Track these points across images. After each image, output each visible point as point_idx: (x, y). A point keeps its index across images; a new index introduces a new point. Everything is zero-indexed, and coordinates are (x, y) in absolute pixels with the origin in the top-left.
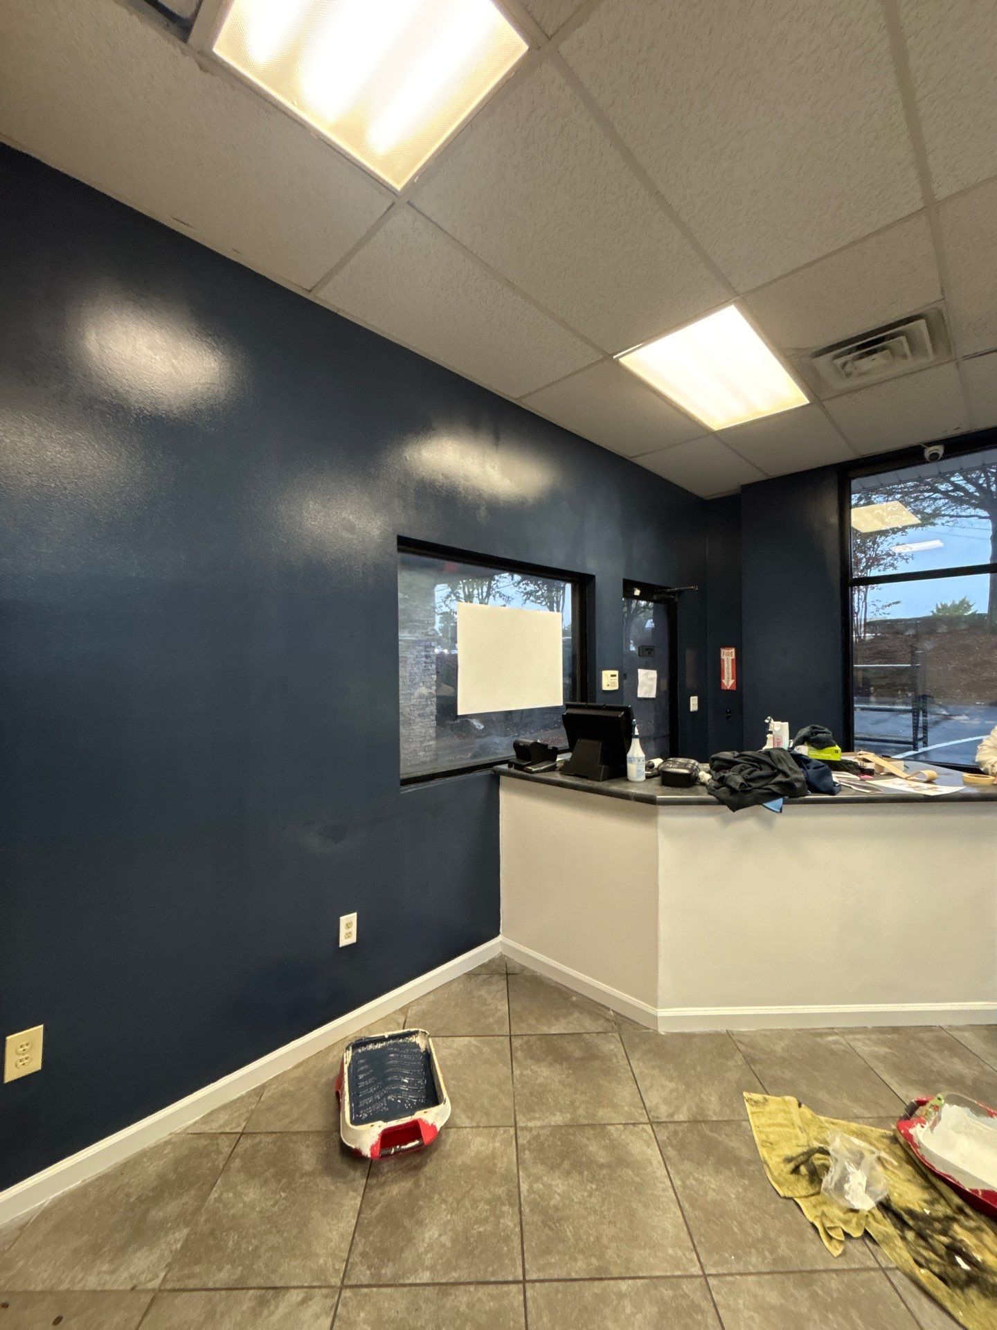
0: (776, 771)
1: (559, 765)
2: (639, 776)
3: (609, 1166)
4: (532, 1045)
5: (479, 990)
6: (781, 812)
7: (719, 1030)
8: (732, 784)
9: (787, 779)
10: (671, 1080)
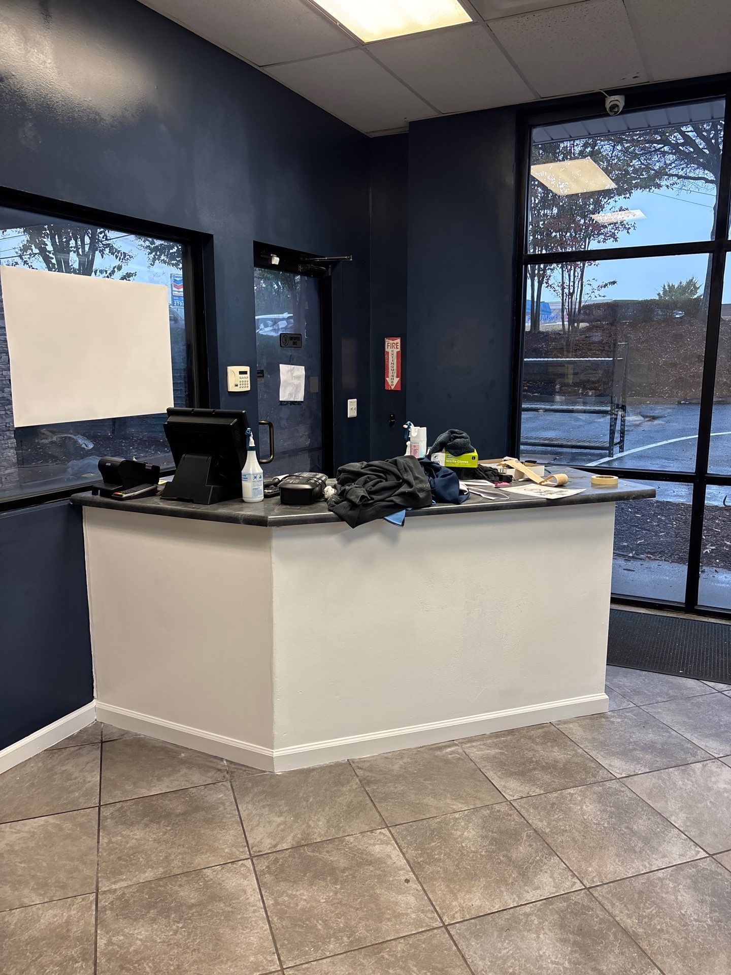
0: (401, 481)
1: (160, 489)
2: (255, 495)
3: (200, 904)
4: (125, 812)
5: (63, 765)
6: (403, 525)
7: (340, 760)
8: (352, 498)
9: (410, 490)
10: (281, 814)
